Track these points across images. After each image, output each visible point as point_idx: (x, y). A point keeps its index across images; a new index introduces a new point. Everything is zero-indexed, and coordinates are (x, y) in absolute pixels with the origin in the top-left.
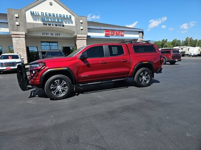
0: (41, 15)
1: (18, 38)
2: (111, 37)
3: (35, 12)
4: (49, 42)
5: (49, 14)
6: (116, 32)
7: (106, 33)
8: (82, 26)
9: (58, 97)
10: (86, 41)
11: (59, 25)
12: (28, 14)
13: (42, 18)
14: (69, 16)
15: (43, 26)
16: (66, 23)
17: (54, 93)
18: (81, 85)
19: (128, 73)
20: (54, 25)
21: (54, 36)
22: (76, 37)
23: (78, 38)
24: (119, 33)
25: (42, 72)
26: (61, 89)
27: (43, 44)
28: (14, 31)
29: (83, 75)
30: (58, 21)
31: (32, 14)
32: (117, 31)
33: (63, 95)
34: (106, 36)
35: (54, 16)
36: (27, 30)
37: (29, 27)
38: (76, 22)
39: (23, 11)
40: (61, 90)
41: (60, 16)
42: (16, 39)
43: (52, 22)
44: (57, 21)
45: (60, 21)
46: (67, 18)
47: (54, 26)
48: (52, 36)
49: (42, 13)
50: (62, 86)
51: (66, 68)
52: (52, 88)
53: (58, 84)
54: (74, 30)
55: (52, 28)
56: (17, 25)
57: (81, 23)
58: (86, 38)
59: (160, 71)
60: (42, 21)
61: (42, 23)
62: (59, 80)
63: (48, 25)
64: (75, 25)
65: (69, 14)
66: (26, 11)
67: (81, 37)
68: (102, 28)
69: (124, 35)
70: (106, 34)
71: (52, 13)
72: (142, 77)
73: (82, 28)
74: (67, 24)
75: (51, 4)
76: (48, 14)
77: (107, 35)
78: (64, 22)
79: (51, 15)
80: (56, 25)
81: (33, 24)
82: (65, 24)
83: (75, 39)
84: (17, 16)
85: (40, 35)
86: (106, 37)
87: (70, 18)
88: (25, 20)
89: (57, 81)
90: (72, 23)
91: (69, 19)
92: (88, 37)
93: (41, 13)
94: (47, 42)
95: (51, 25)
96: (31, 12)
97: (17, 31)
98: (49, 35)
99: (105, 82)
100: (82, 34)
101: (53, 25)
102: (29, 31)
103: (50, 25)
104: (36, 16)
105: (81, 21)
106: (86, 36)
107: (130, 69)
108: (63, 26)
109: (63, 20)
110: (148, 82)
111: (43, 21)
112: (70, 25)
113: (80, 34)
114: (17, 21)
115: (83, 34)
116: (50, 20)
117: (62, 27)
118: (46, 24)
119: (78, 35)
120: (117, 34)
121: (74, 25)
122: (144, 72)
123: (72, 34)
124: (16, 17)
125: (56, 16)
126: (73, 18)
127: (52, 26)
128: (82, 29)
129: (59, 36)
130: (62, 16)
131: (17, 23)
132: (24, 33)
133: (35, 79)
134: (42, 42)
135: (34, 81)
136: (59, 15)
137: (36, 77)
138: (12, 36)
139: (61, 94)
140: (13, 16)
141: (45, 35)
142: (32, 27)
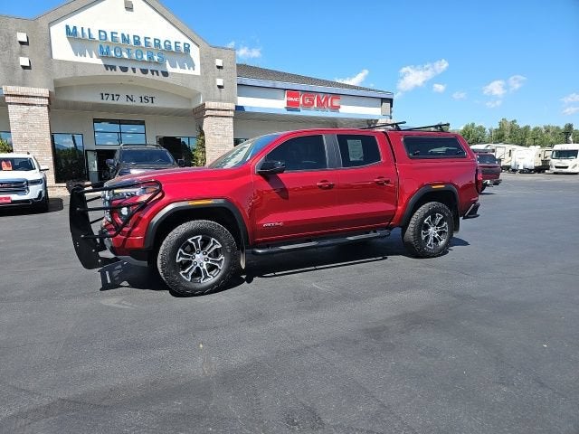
0: (97, 39)
1: (26, 108)
2: (303, 113)
3: (79, 30)
4: (120, 122)
5: (123, 35)
6: (319, 99)
7: (292, 99)
8: (220, 77)
9: (198, 286)
10: (231, 120)
11: (152, 71)
12: (58, 33)
13: (101, 46)
14: (182, 45)
15: (103, 71)
16: (173, 66)
17: (186, 274)
18: (260, 251)
19: (389, 216)
20: (138, 71)
21: (137, 103)
22: (202, 109)
23: (208, 113)
24: (327, 99)
25: (151, 210)
26: (205, 263)
27: (99, 127)
28: (12, 83)
29: (267, 223)
30: (150, 58)
31: (71, 34)
32: (321, 95)
33: (211, 281)
34: (288, 109)
35: (137, 43)
36: (56, 82)
37: (61, 75)
38: (202, 65)
39: (43, 22)
40: (205, 267)
41: (157, 45)
42: (19, 108)
43: (131, 60)
44: (145, 58)
45: (156, 58)
46: (178, 52)
47: (138, 73)
48: (130, 103)
49: (102, 34)
50: (209, 256)
51: (221, 201)
52: (181, 259)
53: (198, 247)
54: (198, 87)
55: (131, 79)
56: (24, 67)
57: (219, 67)
58: (232, 113)
59: (474, 214)
60: (102, 57)
61: (100, 62)
62: (201, 237)
63: (118, 68)
64: (199, 74)
65: (183, 40)
66: (51, 24)
67: (219, 110)
68: (279, 84)
69: (339, 107)
70: (288, 102)
71: (131, 33)
72: (426, 227)
73: (220, 82)
74: (178, 70)
75: (129, 8)
76: (119, 36)
77: (292, 106)
78: (167, 63)
79: (128, 41)
80: (145, 71)
81: (75, 64)
82: (169, 69)
83: (199, 114)
84: (22, 37)
85: (94, 98)
86: (289, 113)
87: (187, 50)
88: (48, 54)
89: (195, 240)
90: (192, 65)
91: (183, 55)
92: (239, 109)
93: (100, 31)
94: (112, 121)
95: (130, 70)
96: (67, 27)
97: (23, 85)
98: (122, 101)
99: (329, 242)
100: (220, 101)
101: (134, 70)
102: (59, 87)
103: (124, 69)
104: (83, 40)
105: (219, 62)
106: (232, 106)
107: (397, 206)
108: (165, 74)
109: (165, 55)
110: (442, 243)
111: (104, 55)
112: (187, 71)
113: (214, 100)
114: (22, 54)
115: (225, 101)
116: (125, 56)
117: (161, 77)
118: (113, 68)
119: (209, 105)
120: (320, 105)
121: (197, 71)
122: (432, 213)
123: (190, 100)
124: (22, 43)
125: (143, 44)
126: (195, 53)
127: (130, 72)
128: (220, 87)
129: (150, 104)
130: (162, 44)
131: (24, 61)
132: (45, 92)
133: (130, 232)
134: (96, 121)
135: (125, 240)
136: (152, 41)
137: (134, 226)
138: (8, 99)
139: (206, 277)
140: (10, 37)
141: (110, 101)
142: (70, 74)
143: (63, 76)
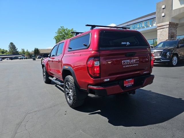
1: (162, 30)
28: (159, 23)
36: (174, 18)
42: (160, 30)
56: (163, 16)
81: (180, 9)
84: (163, 7)
88: (171, 9)
97: (162, 22)
114: (163, 12)
124: (163, 9)
131: (163, 15)
132: (168, 23)
138: (158, 28)
140: (160, 8)
142: (178, 13)
143: (175, 15)
